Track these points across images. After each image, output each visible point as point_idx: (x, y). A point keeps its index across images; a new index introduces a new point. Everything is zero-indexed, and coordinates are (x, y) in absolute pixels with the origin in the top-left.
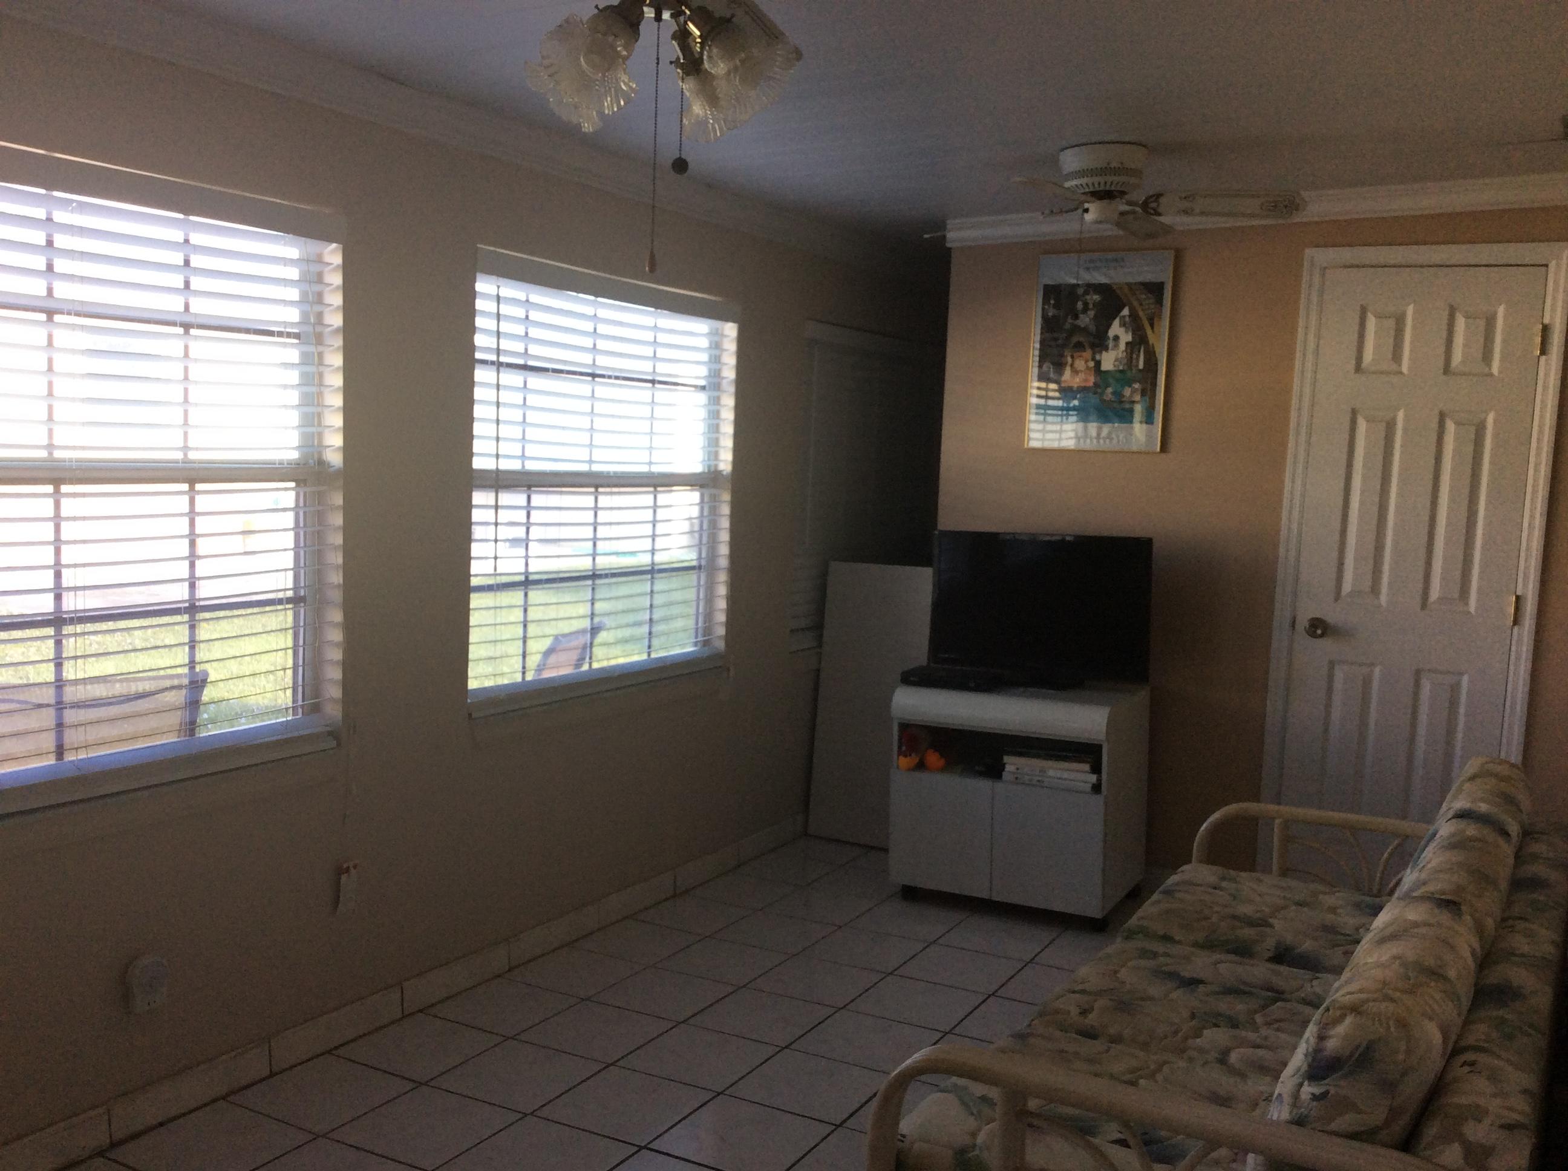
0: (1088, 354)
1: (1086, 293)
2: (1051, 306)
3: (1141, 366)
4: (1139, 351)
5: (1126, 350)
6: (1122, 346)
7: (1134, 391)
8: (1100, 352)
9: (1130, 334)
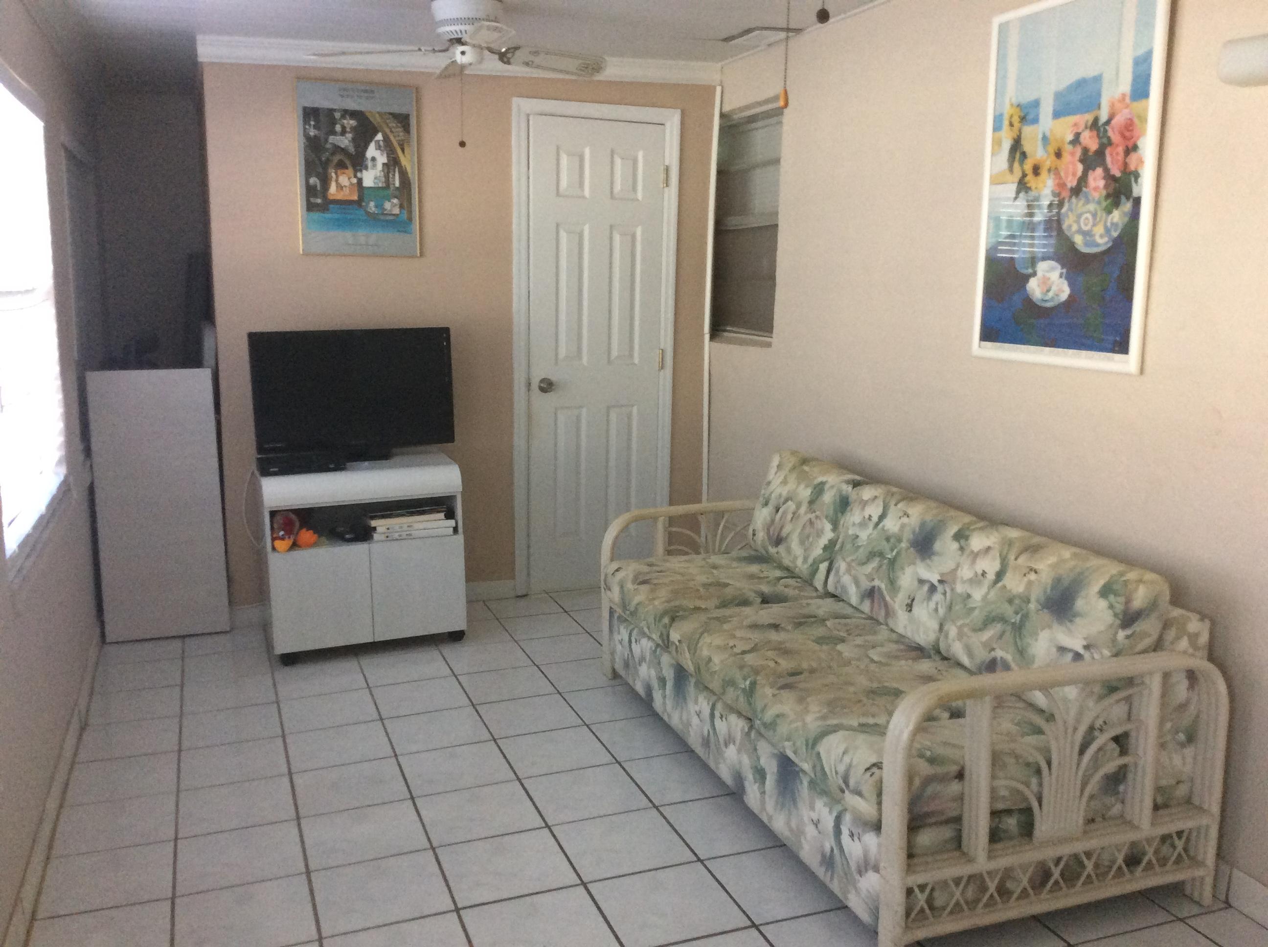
0: (350, 171)
1: (343, 117)
2: (312, 127)
3: (397, 184)
4: (394, 172)
5: (383, 171)
6: (380, 167)
7: (394, 205)
8: (361, 171)
9: (385, 155)
